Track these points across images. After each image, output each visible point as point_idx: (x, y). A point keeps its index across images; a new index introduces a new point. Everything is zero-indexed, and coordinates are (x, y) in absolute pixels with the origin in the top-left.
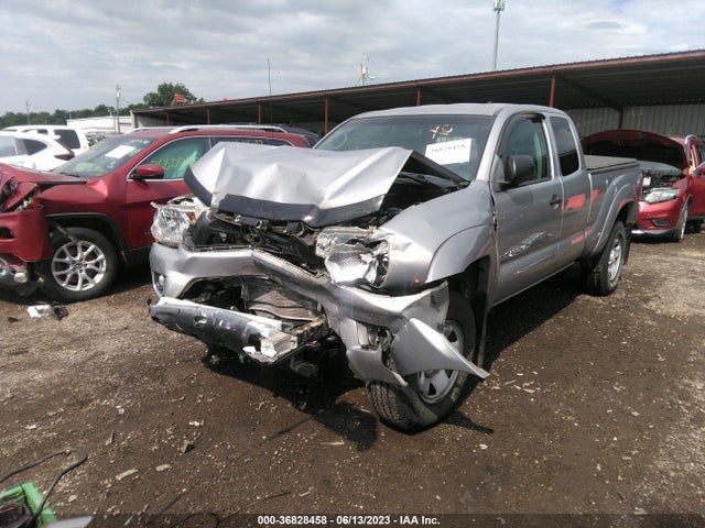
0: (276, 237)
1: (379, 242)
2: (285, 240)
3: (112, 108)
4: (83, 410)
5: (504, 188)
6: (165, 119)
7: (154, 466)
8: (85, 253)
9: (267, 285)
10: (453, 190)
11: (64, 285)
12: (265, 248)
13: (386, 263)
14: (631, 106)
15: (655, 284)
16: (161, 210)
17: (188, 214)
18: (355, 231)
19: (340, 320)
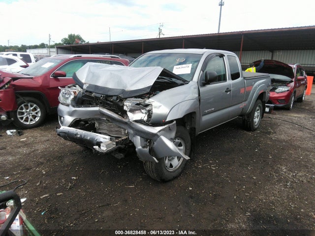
0: (108, 102)
1: (149, 105)
2: (112, 104)
3: (47, 45)
4: (28, 172)
5: (204, 85)
6: (71, 50)
7: (56, 194)
8: (32, 108)
9: (106, 122)
10: (182, 85)
11: (22, 121)
12: (104, 107)
13: (152, 113)
14: (277, 50)
15: (275, 127)
16: (63, 90)
17: (73, 92)
18: (139, 100)
19: (134, 136)
